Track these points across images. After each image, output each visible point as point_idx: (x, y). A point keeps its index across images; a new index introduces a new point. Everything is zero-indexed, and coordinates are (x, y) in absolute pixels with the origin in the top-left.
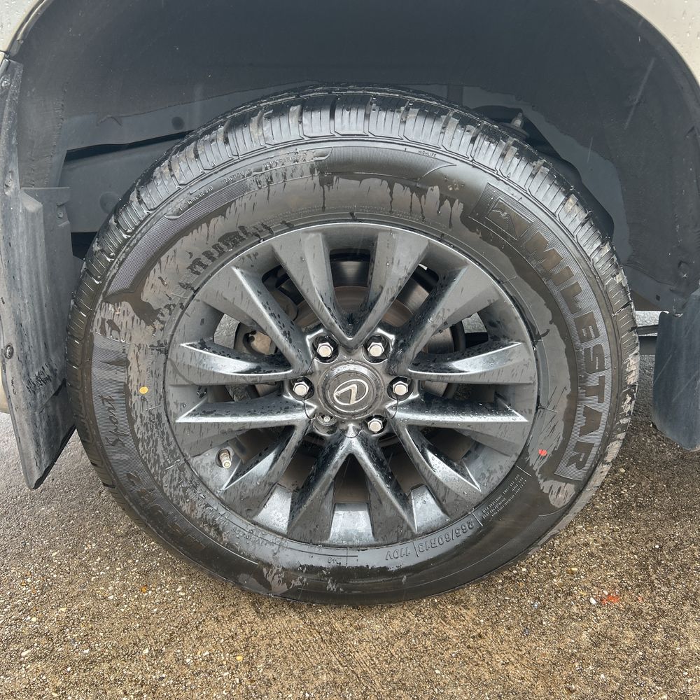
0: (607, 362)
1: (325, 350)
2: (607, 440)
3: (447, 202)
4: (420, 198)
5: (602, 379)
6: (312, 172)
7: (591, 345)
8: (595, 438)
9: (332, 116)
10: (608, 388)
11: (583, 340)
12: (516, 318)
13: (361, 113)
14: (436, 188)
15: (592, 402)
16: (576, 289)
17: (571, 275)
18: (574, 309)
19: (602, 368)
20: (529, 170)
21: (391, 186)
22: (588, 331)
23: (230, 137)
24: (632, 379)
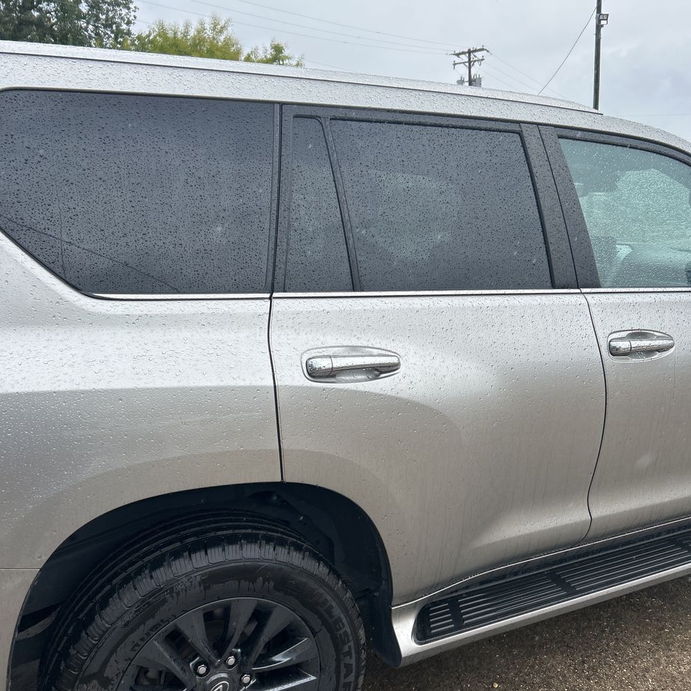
0: (351, 638)
1: (202, 669)
2: (357, 677)
3: (266, 583)
4: (253, 583)
5: (350, 647)
6: (200, 585)
7: (341, 632)
8: (351, 678)
9: (206, 553)
10: (353, 651)
11: (338, 630)
12: (304, 626)
13: (220, 549)
14: (261, 578)
15: (347, 660)
16: (331, 607)
17: (328, 601)
18: (331, 616)
19: (349, 642)
20: (301, 556)
21: (239, 582)
22: (339, 625)
23: (153, 574)
24: (363, 642)
